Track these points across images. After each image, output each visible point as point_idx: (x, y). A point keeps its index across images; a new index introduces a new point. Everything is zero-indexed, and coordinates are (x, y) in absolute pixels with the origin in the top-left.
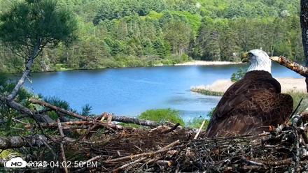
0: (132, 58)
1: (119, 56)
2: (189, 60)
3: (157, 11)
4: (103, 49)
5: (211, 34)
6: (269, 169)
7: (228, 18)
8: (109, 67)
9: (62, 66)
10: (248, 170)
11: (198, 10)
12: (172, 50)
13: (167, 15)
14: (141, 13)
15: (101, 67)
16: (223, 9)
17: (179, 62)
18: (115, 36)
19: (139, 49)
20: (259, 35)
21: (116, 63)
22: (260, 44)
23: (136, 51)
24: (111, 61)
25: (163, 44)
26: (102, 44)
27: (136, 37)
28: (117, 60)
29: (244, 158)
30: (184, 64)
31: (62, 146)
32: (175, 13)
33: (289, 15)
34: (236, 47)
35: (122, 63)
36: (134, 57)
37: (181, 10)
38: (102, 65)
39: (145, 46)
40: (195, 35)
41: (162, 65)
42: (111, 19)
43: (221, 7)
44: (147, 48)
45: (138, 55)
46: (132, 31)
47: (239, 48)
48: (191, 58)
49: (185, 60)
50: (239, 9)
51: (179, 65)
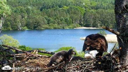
0: (56, 25)
1: (50, 24)
2: (80, 27)
3: (67, 6)
4: (44, 21)
5: (89, 16)
7: (96, 9)
8: (47, 29)
9: (27, 28)
11: (84, 6)
12: (72, 22)
13: (71, 8)
14: (60, 7)
15: (43, 29)
16: (94, 6)
17: (75, 27)
18: (49, 16)
20: (109, 17)
21: (49, 27)
22: (109, 21)
23: (58, 23)
24: (47, 26)
25: (69, 20)
26: (43, 19)
27: (58, 17)
31: (14, 65)
32: (74, 7)
35: (52, 27)
37: (76, 6)
38: (43, 28)
39: (61, 20)
40: (82, 16)
41: (68, 28)
42: (47, 9)
45: (59, 24)
46: (56, 14)
47: (100, 22)
49: (78, 27)
50: (101, 6)
51: (75, 28)
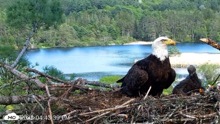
1: (83, 38)
2: (134, 41)
3: (111, 6)
4: (72, 33)
5: (150, 22)
6: (199, 121)
7: (162, 11)
8: (77, 46)
9: (43, 45)
10: (184, 121)
11: (140, 5)
12: (121, 34)
13: (118, 9)
14: (99, 7)
15: (71, 46)
16: (158, 4)
18: (81, 24)
19: (98, 33)
20: (184, 23)
21: (81, 43)
22: (185, 29)
23: (96, 34)
24: (77, 41)
25: (115, 29)
26: (71, 29)
27: (96, 24)
28: (83, 41)
29: (181, 113)
30: (130, 44)
31: (49, 104)
32: (124, 7)
33: (205, 8)
34: (167, 31)
35: (86, 43)
36: (94, 39)
37: (128, 5)
38: (71, 44)
39: (102, 31)
40: (138, 23)
41: (114, 44)
42: (78, 12)
43: (157, 3)
44: (103, 32)
45: (97, 37)
46: (93, 20)
47: (169, 32)
48: (135, 39)
49: (130, 41)
50: (169, 4)
51: (126, 44)
